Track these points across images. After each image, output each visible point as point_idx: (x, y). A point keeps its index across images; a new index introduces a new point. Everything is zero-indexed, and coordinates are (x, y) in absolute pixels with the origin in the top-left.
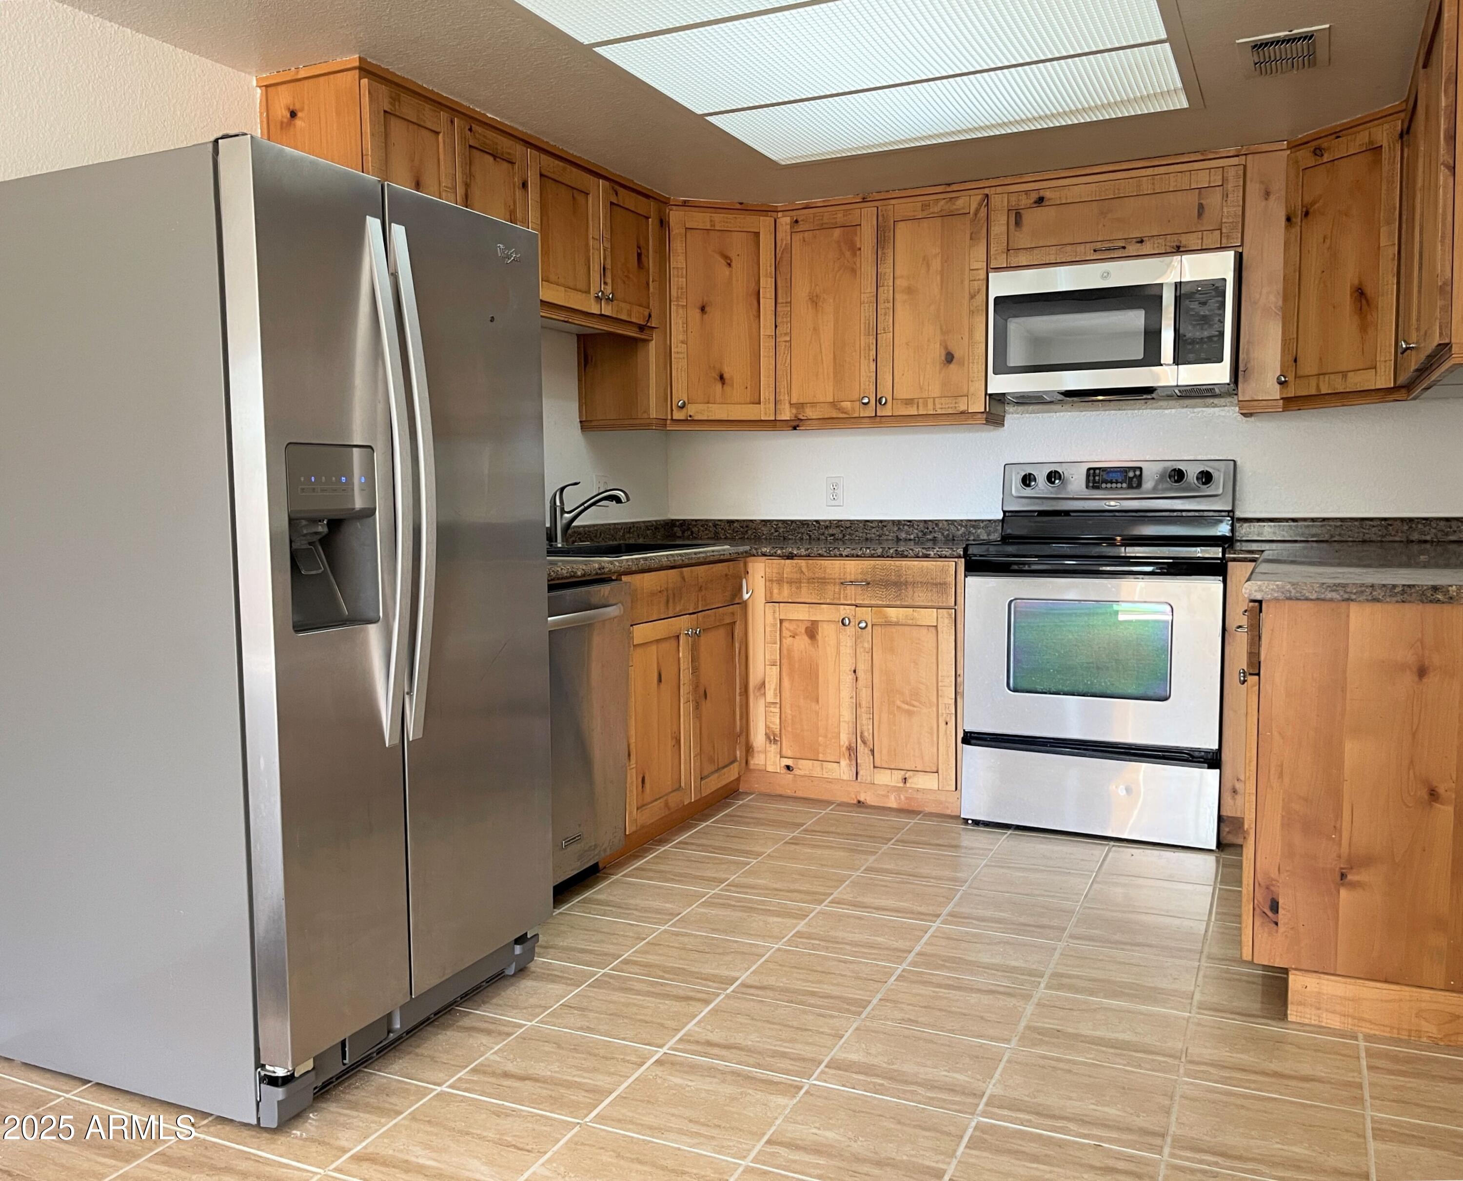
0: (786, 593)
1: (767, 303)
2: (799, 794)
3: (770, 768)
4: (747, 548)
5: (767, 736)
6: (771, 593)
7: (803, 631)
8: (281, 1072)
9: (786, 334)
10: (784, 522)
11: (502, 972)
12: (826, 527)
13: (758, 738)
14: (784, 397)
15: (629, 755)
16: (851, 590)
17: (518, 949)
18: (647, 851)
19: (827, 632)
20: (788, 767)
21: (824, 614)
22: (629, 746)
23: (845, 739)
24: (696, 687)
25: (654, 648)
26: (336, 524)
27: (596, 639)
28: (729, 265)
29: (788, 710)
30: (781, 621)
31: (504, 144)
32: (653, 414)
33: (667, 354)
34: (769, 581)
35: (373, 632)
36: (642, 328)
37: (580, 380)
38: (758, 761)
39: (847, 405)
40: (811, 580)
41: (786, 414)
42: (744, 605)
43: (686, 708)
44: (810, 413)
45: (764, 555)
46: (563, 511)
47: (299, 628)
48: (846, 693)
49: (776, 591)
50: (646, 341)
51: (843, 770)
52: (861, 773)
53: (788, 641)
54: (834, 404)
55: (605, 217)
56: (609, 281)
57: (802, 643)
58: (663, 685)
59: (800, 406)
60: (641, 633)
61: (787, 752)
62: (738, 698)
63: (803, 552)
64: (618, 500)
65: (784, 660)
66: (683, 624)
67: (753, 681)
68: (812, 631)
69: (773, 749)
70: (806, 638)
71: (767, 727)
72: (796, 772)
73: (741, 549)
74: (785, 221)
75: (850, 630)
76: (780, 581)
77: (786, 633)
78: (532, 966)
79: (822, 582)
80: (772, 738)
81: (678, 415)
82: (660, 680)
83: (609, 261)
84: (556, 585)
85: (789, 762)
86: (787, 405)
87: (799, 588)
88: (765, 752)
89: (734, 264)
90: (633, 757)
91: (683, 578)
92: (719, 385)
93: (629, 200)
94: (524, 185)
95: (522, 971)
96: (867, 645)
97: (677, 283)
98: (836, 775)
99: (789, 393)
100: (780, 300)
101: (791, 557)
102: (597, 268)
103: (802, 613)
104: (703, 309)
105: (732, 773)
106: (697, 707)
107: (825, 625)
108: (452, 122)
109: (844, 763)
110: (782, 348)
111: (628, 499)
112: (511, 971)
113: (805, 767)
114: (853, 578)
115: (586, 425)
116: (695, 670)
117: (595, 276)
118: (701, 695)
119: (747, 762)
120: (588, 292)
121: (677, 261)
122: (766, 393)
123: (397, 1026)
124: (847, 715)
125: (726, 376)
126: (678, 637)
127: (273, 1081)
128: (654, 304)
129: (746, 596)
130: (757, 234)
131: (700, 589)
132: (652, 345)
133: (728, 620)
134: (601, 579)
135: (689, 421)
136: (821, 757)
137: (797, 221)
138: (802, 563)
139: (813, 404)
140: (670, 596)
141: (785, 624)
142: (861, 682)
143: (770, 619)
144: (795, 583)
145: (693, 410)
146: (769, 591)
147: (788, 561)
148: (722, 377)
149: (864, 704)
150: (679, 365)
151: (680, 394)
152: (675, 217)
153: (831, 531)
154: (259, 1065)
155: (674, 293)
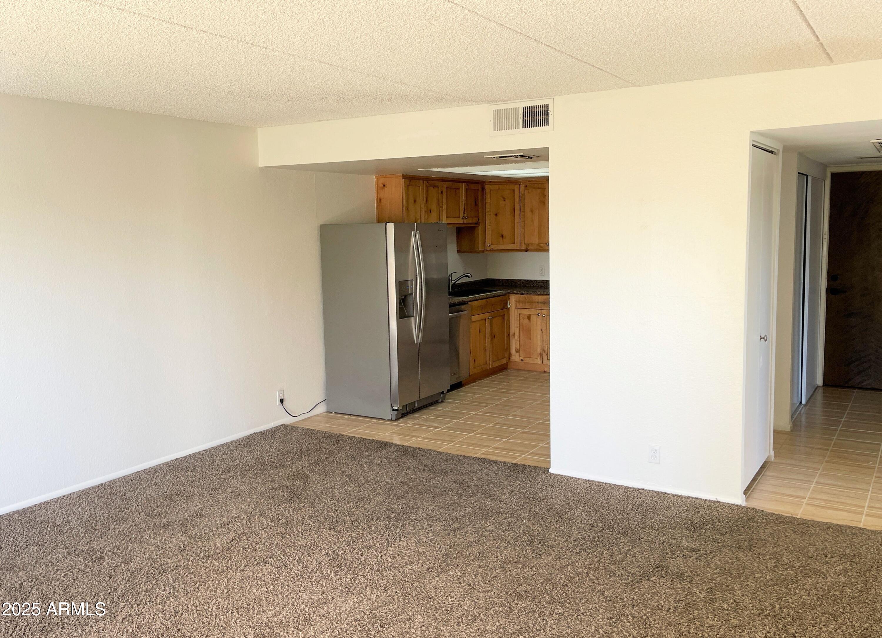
0: (521, 305)
1: (517, 212)
2: (526, 369)
3: (517, 361)
4: (509, 291)
5: (516, 351)
6: (517, 305)
7: (526, 317)
8: (396, 408)
9: (523, 222)
10: (525, 280)
11: (438, 400)
12: (539, 283)
13: (513, 351)
14: (523, 242)
15: (470, 352)
16: (540, 305)
17: (442, 395)
18: (476, 381)
19: (534, 318)
20: (522, 360)
21: (532, 312)
22: (470, 350)
23: (539, 351)
24: (491, 334)
25: (478, 322)
26: (405, 296)
27: (462, 320)
28: (505, 200)
29: (522, 342)
30: (520, 314)
31: (436, 183)
32: (480, 249)
33: (485, 230)
34: (516, 301)
35: (412, 319)
36: (476, 224)
37: (457, 237)
38: (513, 358)
39: (542, 245)
40: (528, 302)
41: (523, 247)
42: (508, 309)
43: (488, 341)
44: (531, 247)
45: (514, 293)
46: (452, 281)
47: (400, 318)
48: (539, 337)
49: (518, 305)
50: (478, 227)
51: (539, 361)
52: (544, 361)
53: (522, 320)
54: (538, 245)
55: (465, 195)
56: (466, 212)
57: (526, 321)
58: (481, 333)
59: (528, 245)
60: (474, 318)
61: (522, 355)
62: (506, 338)
63: (526, 293)
64: (468, 277)
65: (521, 327)
66: (487, 316)
67: (511, 334)
68: (529, 318)
69: (517, 354)
70: (527, 320)
71: (516, 347)
72: (525, 361)
73: (507, 292)
74: (523, 186)
75: (541, 317)
76: (519, 302)
77: (521, 318)
78: (445, 401)
79: (532, 302)
80: (517, 351)
81: (488, 248)
82: (480, 332)
83: (466, 207)
84: (451, 305)
85: (522, 358)
86: (524, 244)
87: (525, 304)
88: (515, 355)
89: (506, 200)
90: (472, 353)
91: (487, 302)
92: (501, 239)
93: (472, 186)
94: (442, 192)
95: (442, 402)
96: (545, 322)
97: (488, 207)
98: (536, 362)
99: (524, 241)
100: (521, 211)
101: (522, 294)
102: (462, 209)
103: (526, 312)
104: (496, 215)
105: (504, 361)
106: (492, 340)
107: (533, 315)
108: (423, 182)
109: (539, 358)
110: (522, 226)
111: (472, 276)
112: (440, 401)
113: (527, 360)
114: (541, 301)
115: (459, 251)
116: (491, 329)
117: (462, 212)
118: (493, 337)
119: (509, 359)
120: (459, 217)
121: (488, 200)
122: (517, 240)
123: (416, 406)
124: (539, 344)
125: (504, 235)
126: (485, 319)
127: (393, 410)
128: (480, 215)
129: (509, 306)
130: (514, 190)
131: (493, 305)
132: (480, 228)
133: (502, 314)
134: (463, 303)
135: (492, 250)
136: (532, 357)
137: (526, 186)
138: (526, 296)
139: (532, 244)
140: (483, 307)
141: (521, 315)
142: (544, 333)
143: (516, 314)
144: (524, 302)
145: (493, 247)
146: (516, 305)
147: (522, 296)
148: (502, 236)
149: (544, 340)
150: (488, 232)
151: (488, 242)
152: (487, 187)
153: (540, 284)
154: (392, 407)
155: (487, 210)
